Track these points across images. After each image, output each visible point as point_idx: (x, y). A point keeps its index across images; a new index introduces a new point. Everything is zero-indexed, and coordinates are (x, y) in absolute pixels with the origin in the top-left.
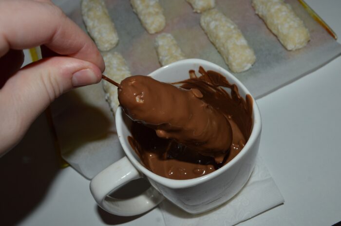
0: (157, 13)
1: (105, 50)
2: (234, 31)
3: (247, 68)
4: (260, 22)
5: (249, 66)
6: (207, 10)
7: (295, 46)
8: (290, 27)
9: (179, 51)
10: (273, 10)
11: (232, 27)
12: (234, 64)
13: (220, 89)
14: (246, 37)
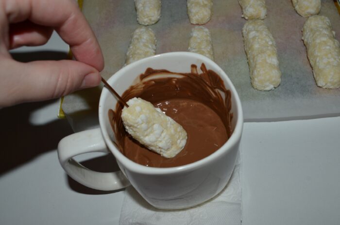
0: (205, 6)
1: (143, 23)
2: (269, 48)
3: (268, 89)
4: (303, 48)
5: (271, 87)
6: (254, 19)
7: (326, 84)
8: (329, 63)
9: (209, 48)
10: (318, 41)
11: (270, 43)
12: (256, 79)
13: (217, 92)
14: (279, 57)
